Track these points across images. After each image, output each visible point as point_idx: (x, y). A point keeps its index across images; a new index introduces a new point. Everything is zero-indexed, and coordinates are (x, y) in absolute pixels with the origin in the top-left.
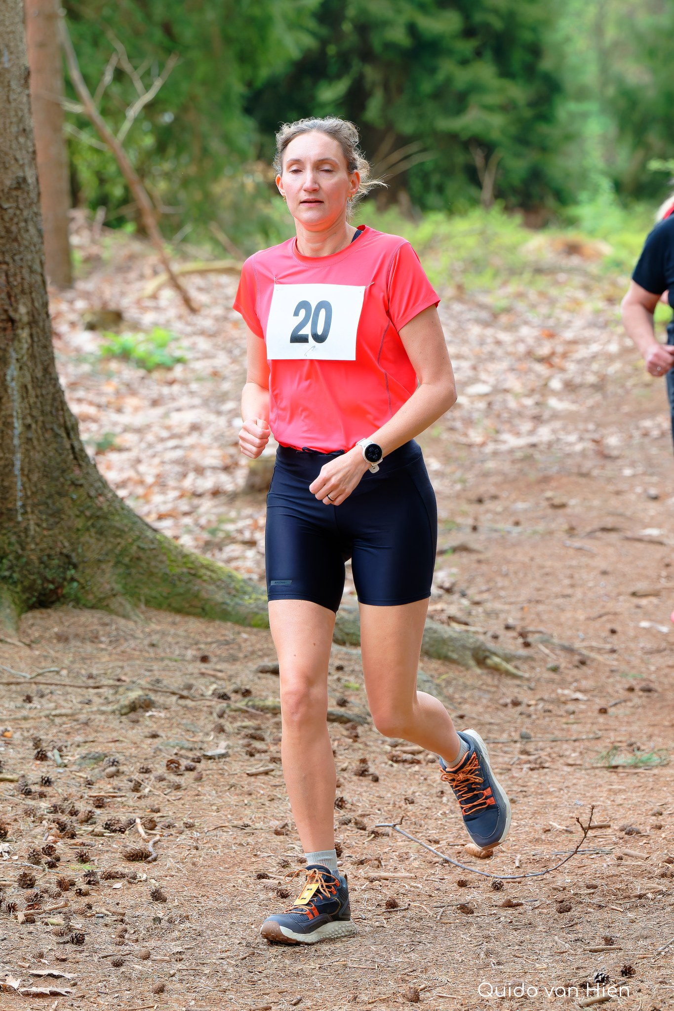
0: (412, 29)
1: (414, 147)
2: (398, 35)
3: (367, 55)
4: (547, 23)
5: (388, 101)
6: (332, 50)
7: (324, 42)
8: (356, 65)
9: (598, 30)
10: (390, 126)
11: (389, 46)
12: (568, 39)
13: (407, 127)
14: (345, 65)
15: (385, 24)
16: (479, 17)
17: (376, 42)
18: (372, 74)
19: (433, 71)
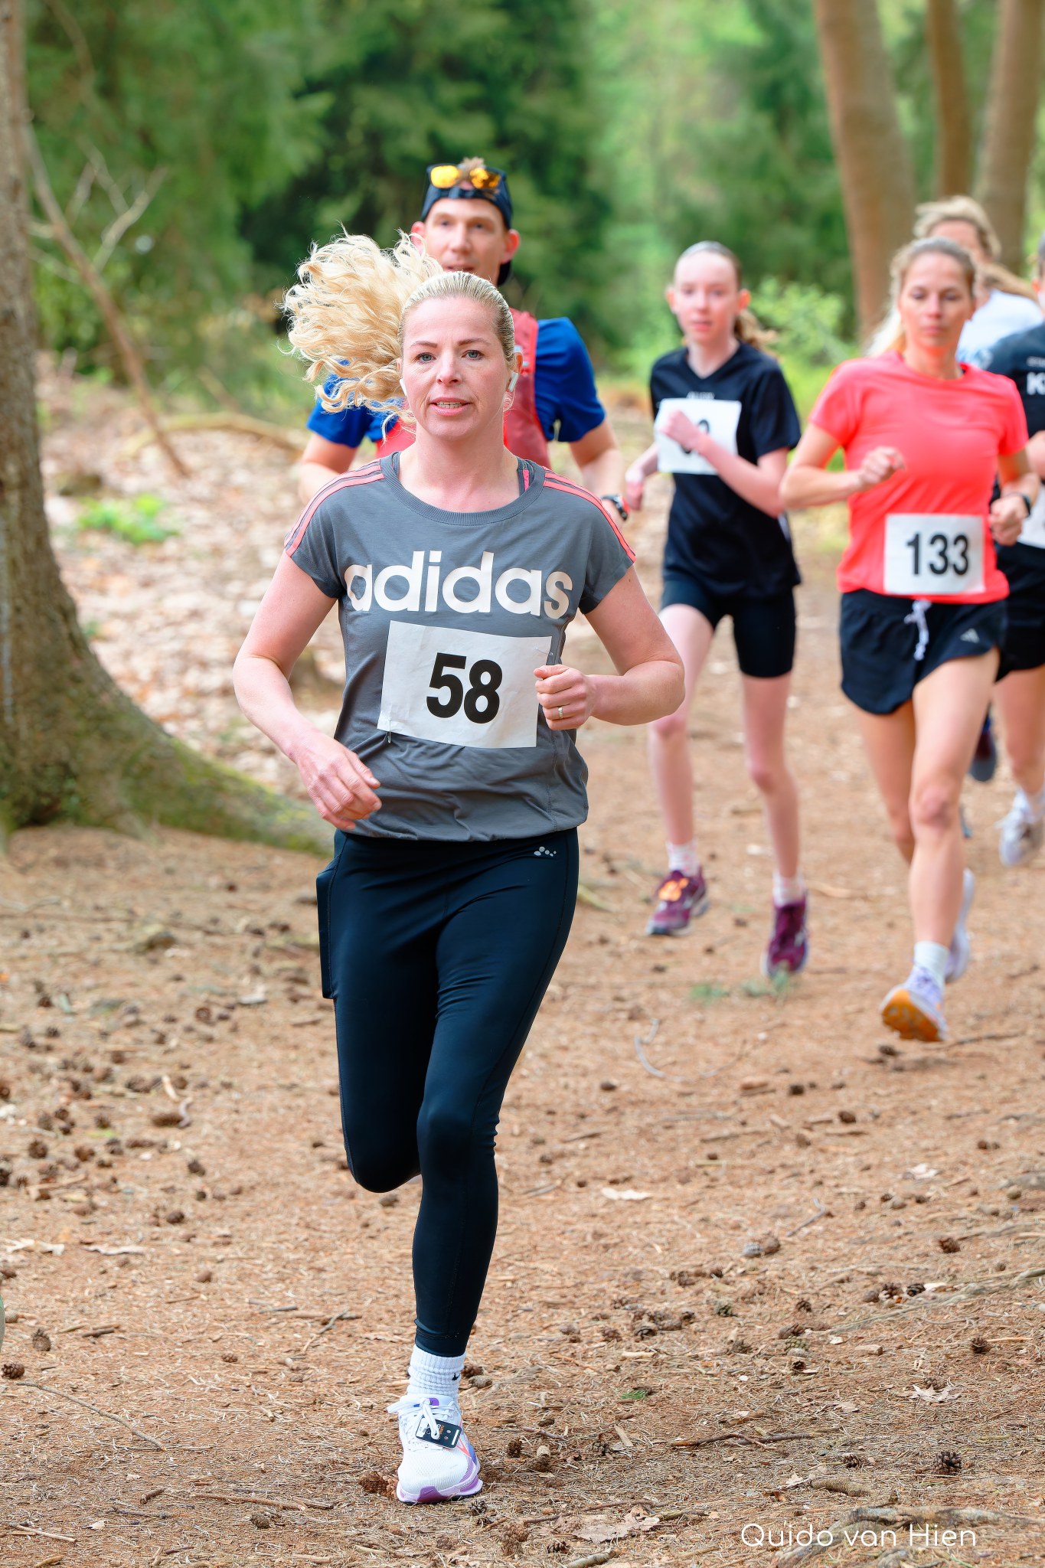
3: (379, 168)
4: (595, 130)
6: (337, 163)
7: (328, 153)
8: (366, 181)
9: (654, 139)
12: (619, 152)
14: (351, 177)
15: (398, 132)
16: (514, 124)
17: (390, 152)
18: (384, 191)
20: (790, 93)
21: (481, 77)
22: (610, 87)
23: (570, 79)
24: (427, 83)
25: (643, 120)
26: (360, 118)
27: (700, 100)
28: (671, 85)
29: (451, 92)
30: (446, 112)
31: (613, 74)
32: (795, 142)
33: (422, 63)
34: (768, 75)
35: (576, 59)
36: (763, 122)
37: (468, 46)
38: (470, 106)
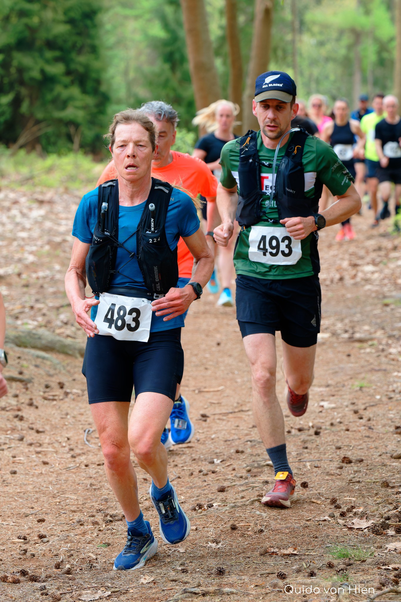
0: (42, 72)
1: (42, 125)
2: (36, 74)
3: (22, 83)
4: (104, 69)
5: (31, 104)
6: (6, 80)
8: (17, 87)
9: (126, 73)
10: (32, 115)
11: (32, 79)
12: (113, 77)
13: (40, 115)
14: (11, 86)
15: (29, 69)
16: (73, 66)
17: (26, 76)
18: (24, 91)
19: (51, 90)
20: (177, 56)
21: (61, 49)
22: (109, 53)
23: (94, 50)
24: (40, 51)
25: (122, 65)
26: (15, 63)
27: (143, 58)
28: (132, 53)
29: (49, 54)
30: (47, 61)
31: (110, 48)
32: (179, 74)
33: (38, 43)
34: (168, 49)
35: (97, 42)
36: (167, 66)
37: (56, 37)
38: (57, 60)
